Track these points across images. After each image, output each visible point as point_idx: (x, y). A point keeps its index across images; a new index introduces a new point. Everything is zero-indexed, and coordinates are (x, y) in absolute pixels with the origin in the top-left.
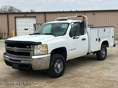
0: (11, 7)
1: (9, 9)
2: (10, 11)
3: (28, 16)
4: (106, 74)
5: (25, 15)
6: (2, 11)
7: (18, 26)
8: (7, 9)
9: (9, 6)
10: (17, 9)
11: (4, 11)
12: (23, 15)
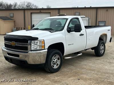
0: (29, 3)
1: (26, 5)
2: (27, 6)
3: (43, 12)
4: (107, 67)
5: (40, 11)
6: (20, 6)
7: (34, 21)
8: (25, 5)
9: (27, 2)
10: (35, 5)
11: (22, 7)
12: (38, 11)
